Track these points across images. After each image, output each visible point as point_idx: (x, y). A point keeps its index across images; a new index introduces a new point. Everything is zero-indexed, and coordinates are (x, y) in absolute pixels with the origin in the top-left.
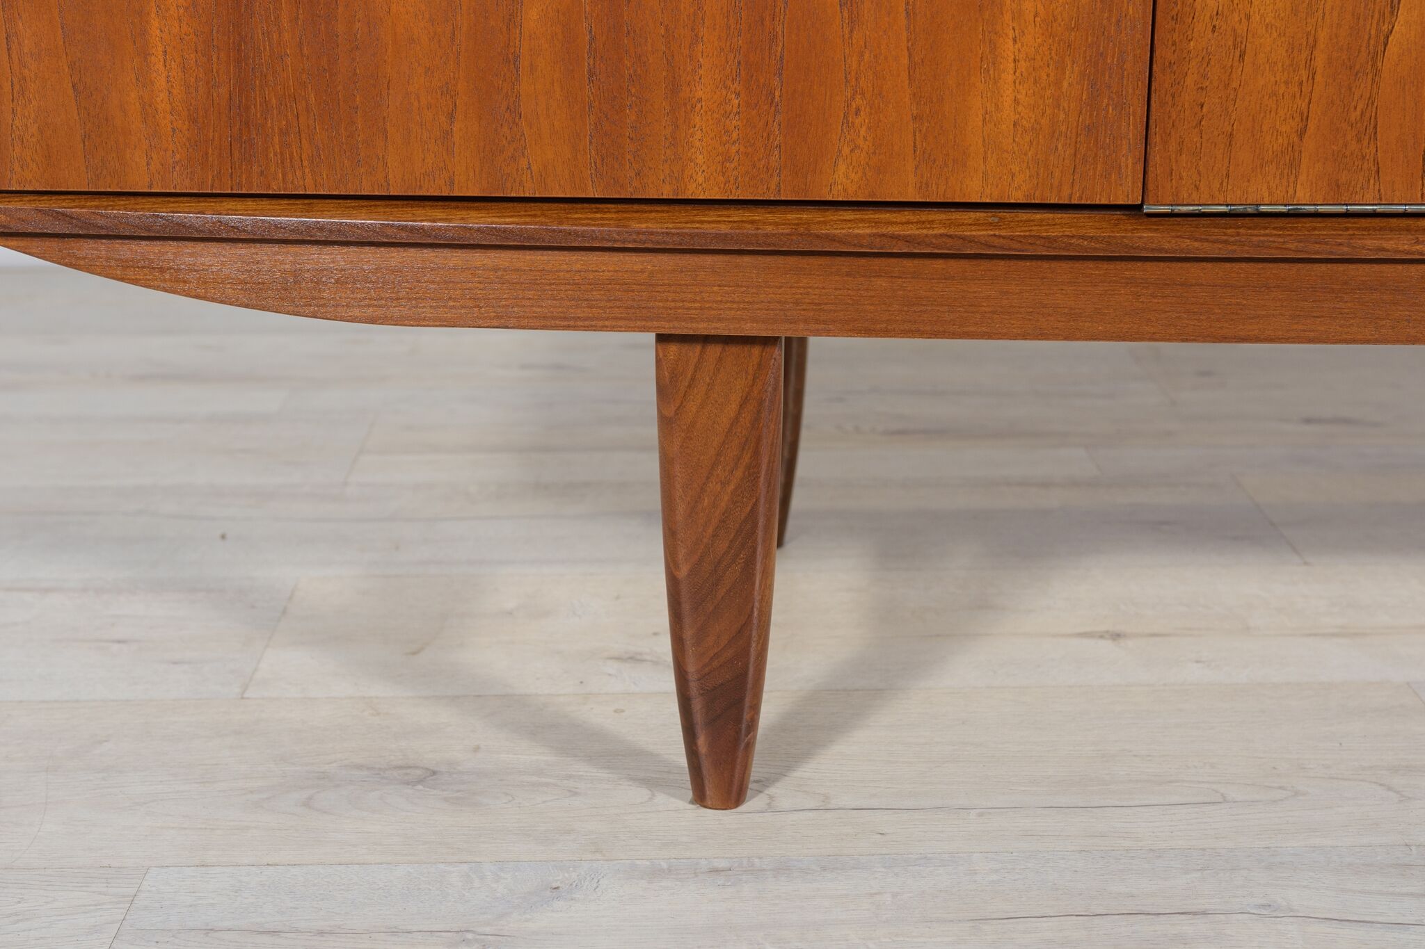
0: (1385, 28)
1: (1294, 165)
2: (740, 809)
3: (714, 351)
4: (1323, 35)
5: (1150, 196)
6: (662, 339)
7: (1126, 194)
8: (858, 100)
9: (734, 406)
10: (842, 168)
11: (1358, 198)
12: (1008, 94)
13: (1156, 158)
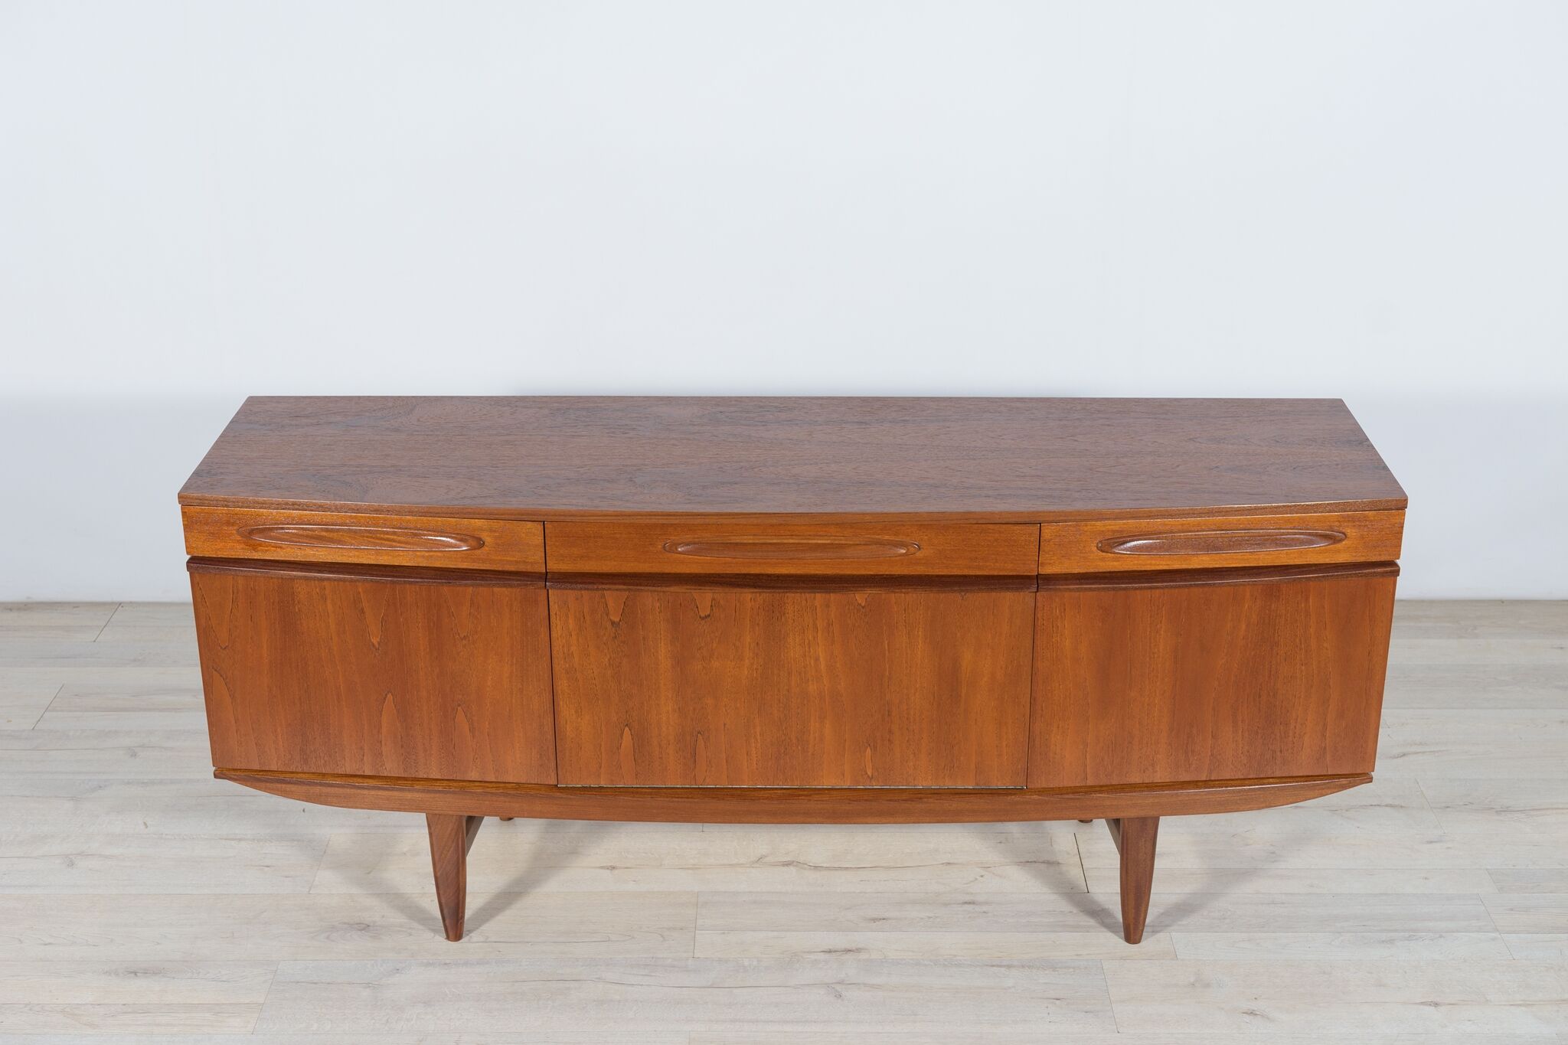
0: (620, 742)
1: (599, 775)
2: (460, 941)
3: (442, 818)
4: (603, 743)
5: (559, 783)
6: (428, 814)
7: (553, 782)
8: (476, 756)
10: (473, 772)
11: (617, 783)
12: (517, 755)
13: (560, 773)
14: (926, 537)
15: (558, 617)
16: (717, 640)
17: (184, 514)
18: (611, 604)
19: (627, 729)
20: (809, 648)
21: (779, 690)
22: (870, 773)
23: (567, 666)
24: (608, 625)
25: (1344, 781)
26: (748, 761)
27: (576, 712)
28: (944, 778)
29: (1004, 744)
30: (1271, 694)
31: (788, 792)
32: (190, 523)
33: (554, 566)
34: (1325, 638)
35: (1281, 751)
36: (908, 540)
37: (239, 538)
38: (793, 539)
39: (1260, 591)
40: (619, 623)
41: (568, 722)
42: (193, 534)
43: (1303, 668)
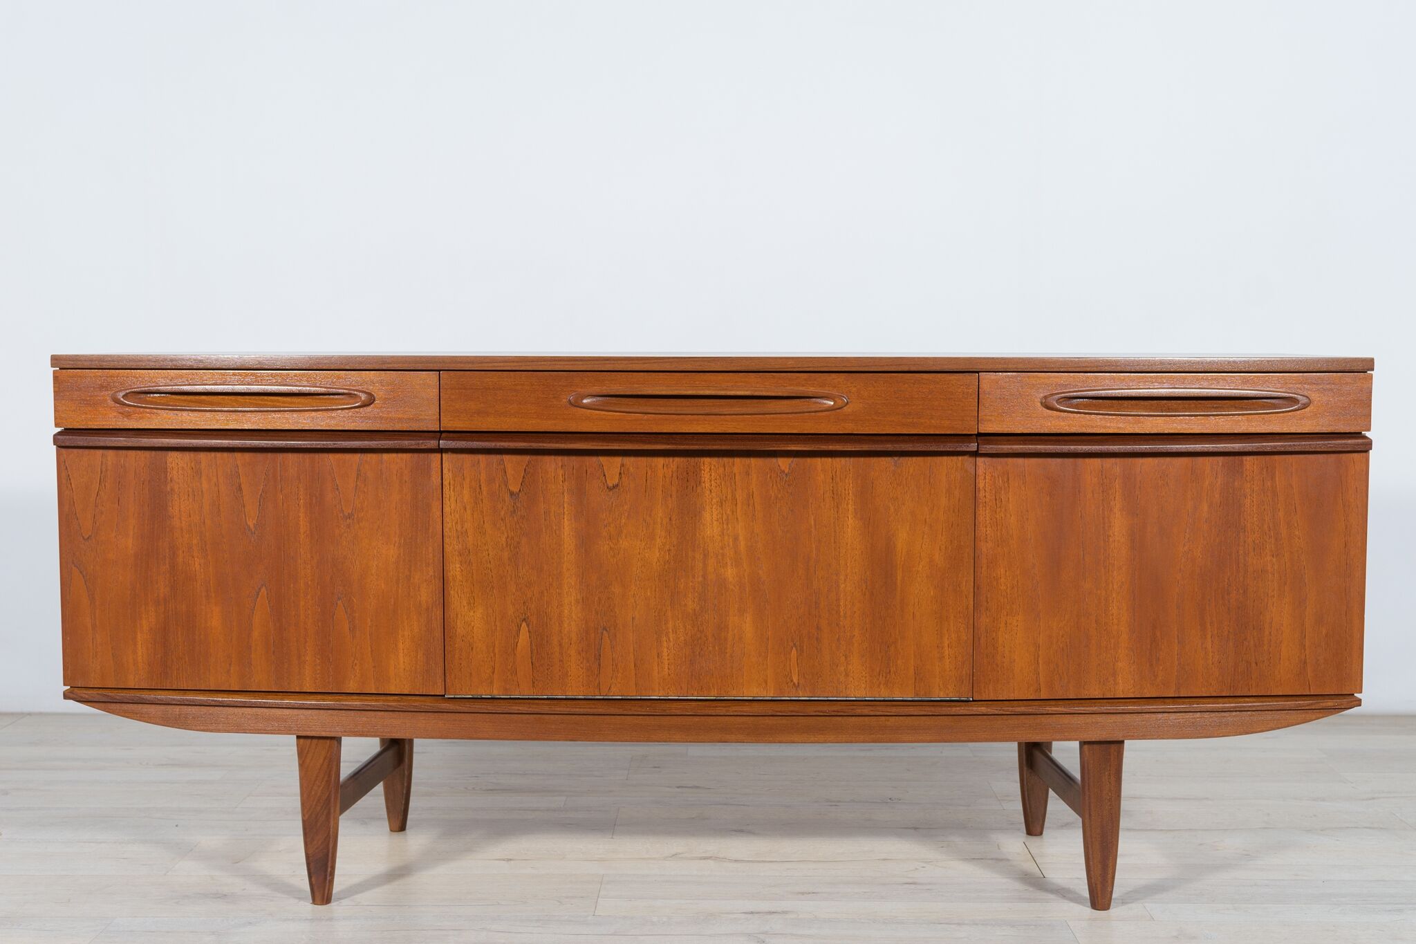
0: (517, 640)
1: (492, 683)
2: (327, 905)
3: (315, 741)
4: (497, 643)
5: (447, 693)
6: (298, 737)
7: (440, 691)
8: (356, 661)
9: (321, 761)
10: (351, 682)
11: (513, 694)
12: (401, 659)
13: (447, 680)
14: (854, 389)
15: (452, 487)
16: (626, 515)
17: (56, 378)
18: (510, 471)
19: (524, 624)
20: (727, 525)
21: (694, 577)
22: (795, 680)
23: (460, 546)
24: (507, 497)
25: (1330, 703)
26: (658, 665)
27: (469, 603)
28: (879, 686)
29: (946, 643)
30: (1241, 592)
31: (704, 703)
32: (61, 388)
33: (449, 424)
34: (1296, 525)
35: (1256, 663)
36: (835, 392)
37: (111, 403)
38: (709, 390)
39: (1221, 464)
40: (518, 495)
41: (459, 616)
42: (63, 402)
43: (1274, 560)
